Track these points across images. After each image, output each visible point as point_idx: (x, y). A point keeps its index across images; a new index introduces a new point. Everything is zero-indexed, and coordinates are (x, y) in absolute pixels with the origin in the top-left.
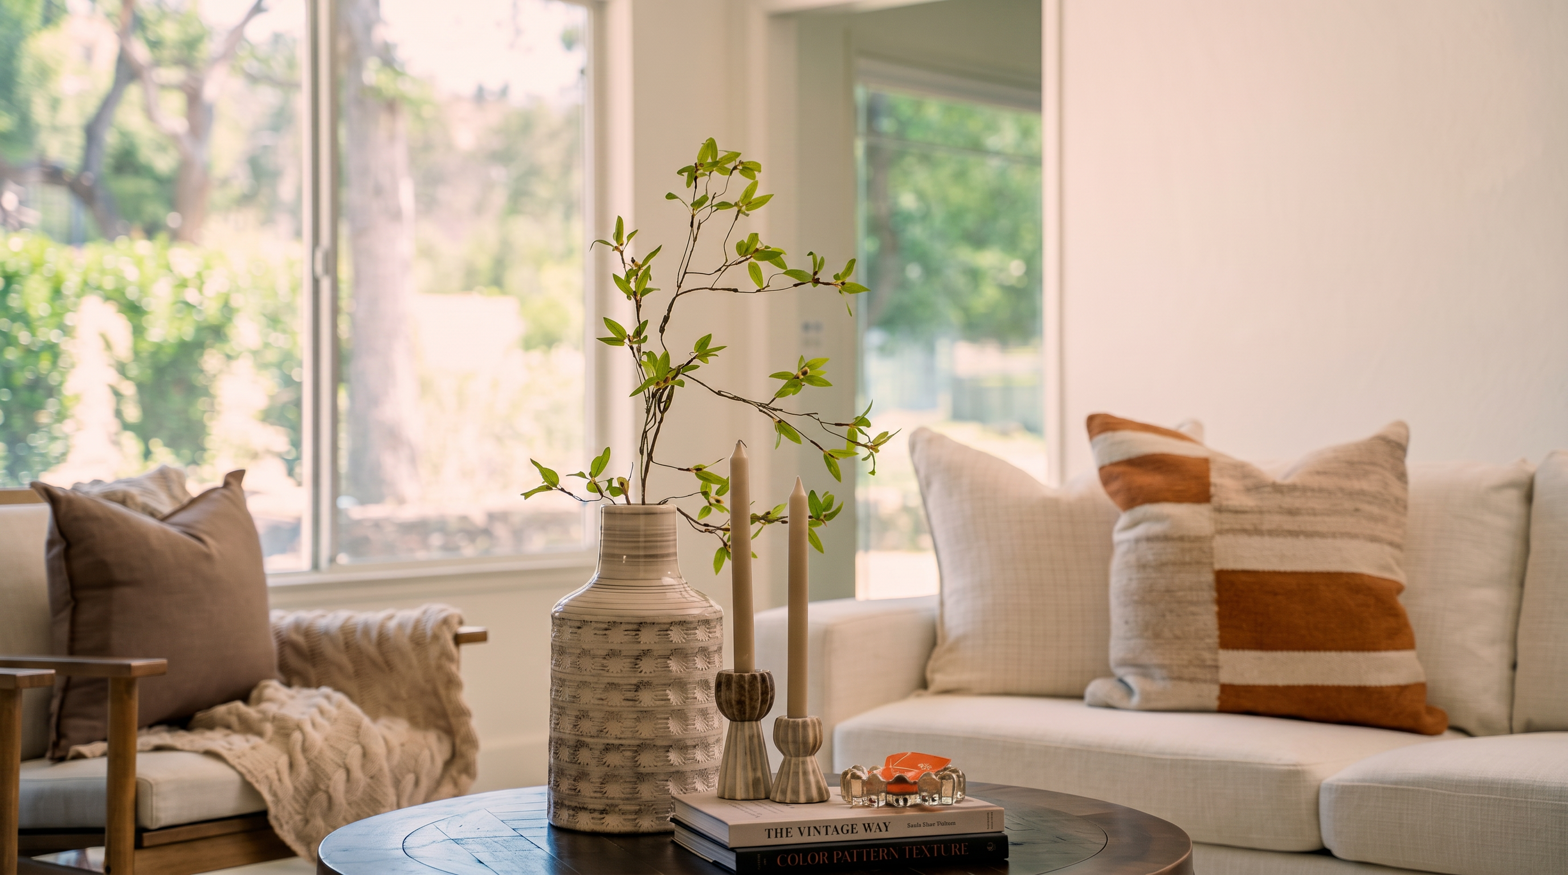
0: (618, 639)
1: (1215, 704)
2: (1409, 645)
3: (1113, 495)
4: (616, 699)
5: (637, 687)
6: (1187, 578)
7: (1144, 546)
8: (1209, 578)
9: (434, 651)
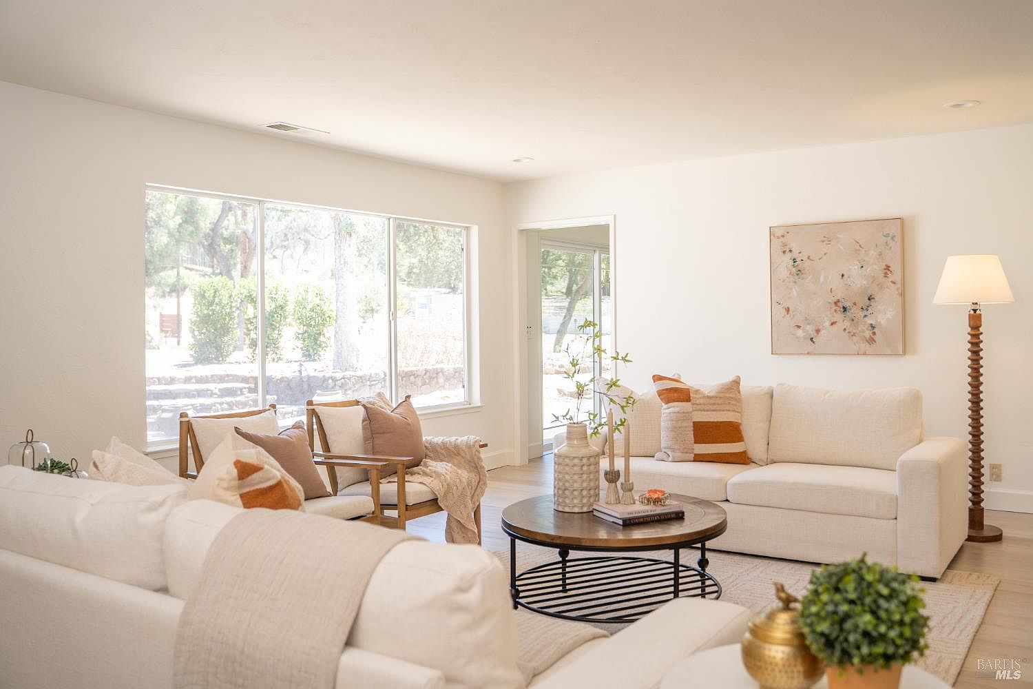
0: (576, 461)
1: (692, 459)
2: (743, 441)
3: (661, 399)
4: (576, 477)
5: (582, 474)
6: (685, 424)
7: (672, 415)
8: (692, 424)
9: (474, 450)
